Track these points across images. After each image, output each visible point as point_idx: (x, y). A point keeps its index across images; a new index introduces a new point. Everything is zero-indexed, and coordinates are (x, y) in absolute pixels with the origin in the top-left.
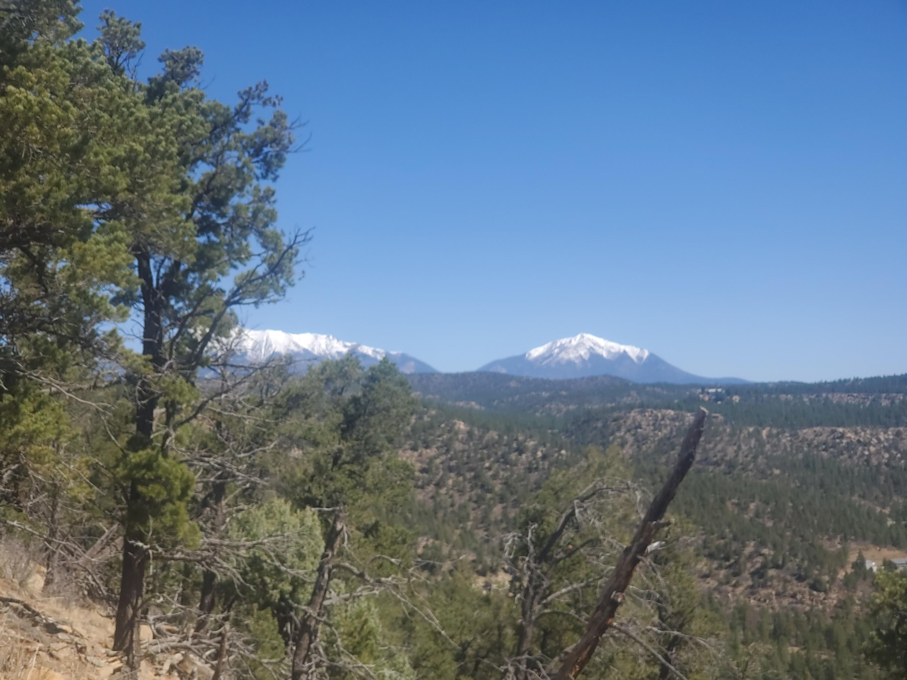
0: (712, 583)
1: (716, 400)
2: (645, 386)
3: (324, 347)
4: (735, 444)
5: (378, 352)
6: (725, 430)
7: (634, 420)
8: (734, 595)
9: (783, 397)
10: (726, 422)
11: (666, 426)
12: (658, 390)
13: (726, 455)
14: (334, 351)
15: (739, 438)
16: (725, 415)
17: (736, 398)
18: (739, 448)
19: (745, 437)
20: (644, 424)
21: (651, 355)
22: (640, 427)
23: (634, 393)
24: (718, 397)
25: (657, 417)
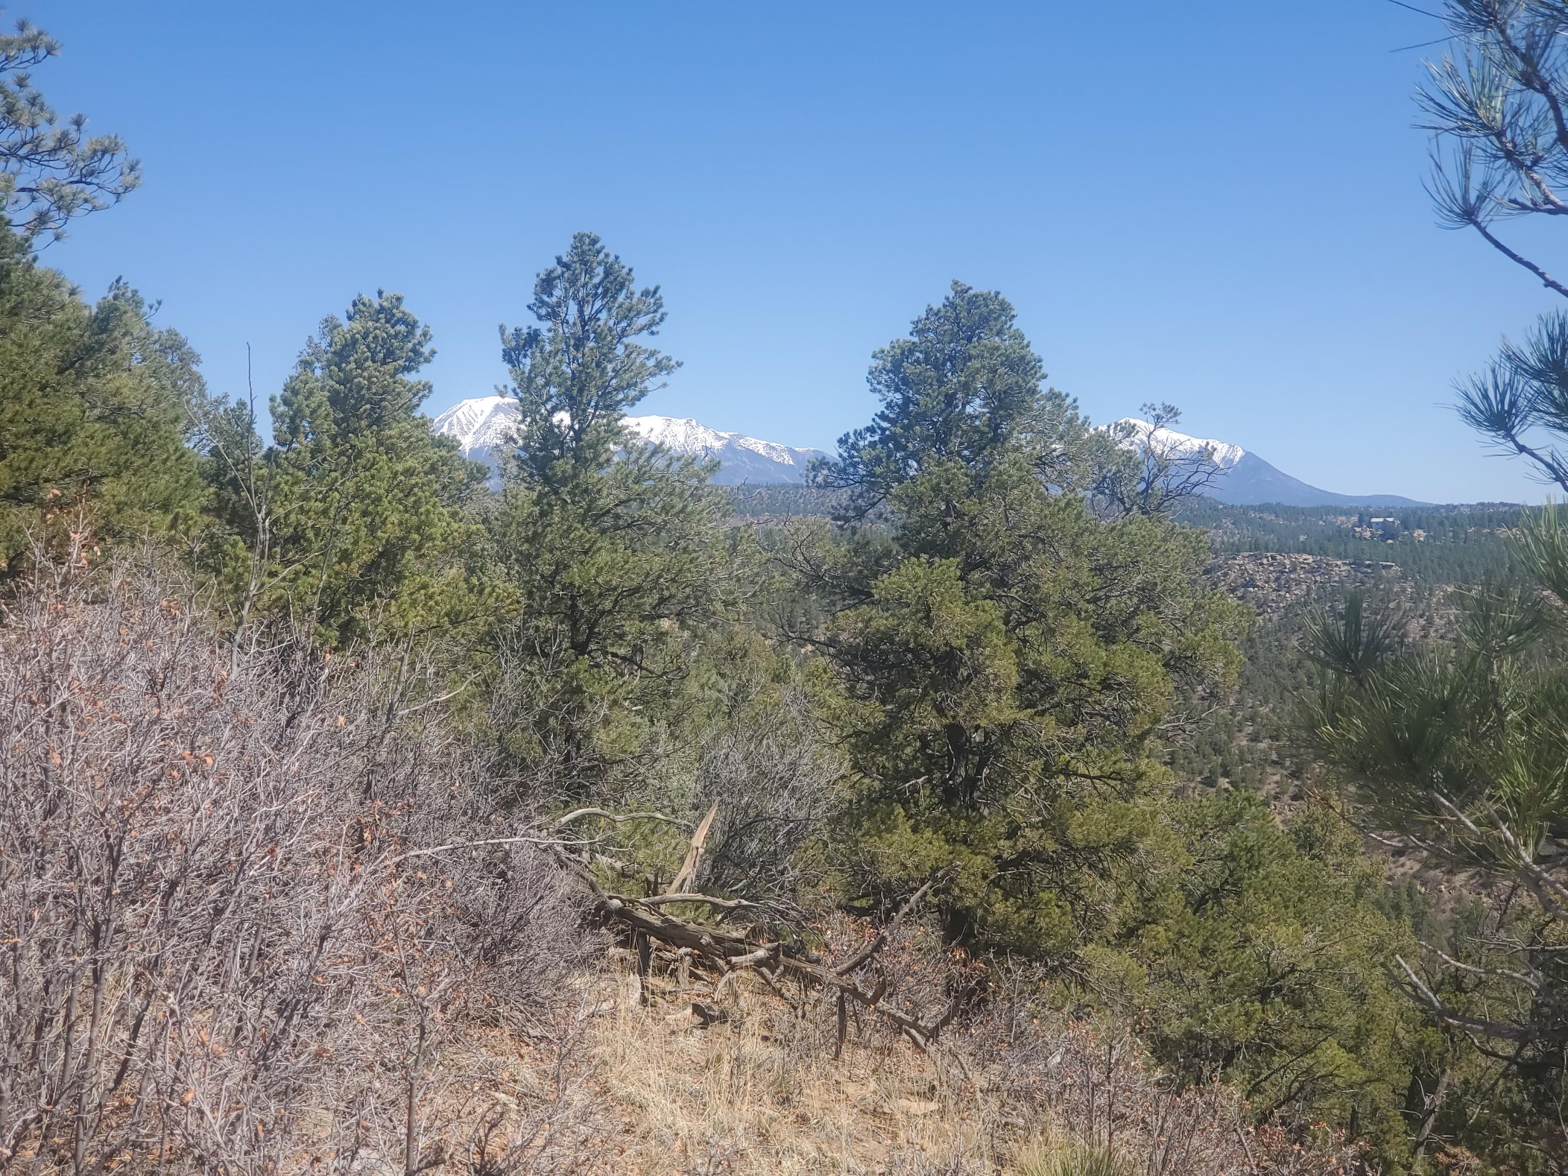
0: (1410, 865)
1: (1384, 537)
2: (1246, 509)
3: (681, 439)
4: (1421, 616)
5: (774, 448)
6: (1404, 590)
7: (1243, 571)
8: (1451, 889)
9: (1503, 532)
10: (1404, 577)
11: (1298, 583)
12: (1269, 517)
13: (1405, 635)
14: (698, 446)
15: (1429, 605)
16: (1403, 564)
17: (1420, 534)
18: (1430, 621)
19: (1438, 602)
20: (1259, 579)
21: (1248, 455)
22: (1251, 583)
23: (1227, 523)
24: (1388, 533)
25: (1284, 565)
